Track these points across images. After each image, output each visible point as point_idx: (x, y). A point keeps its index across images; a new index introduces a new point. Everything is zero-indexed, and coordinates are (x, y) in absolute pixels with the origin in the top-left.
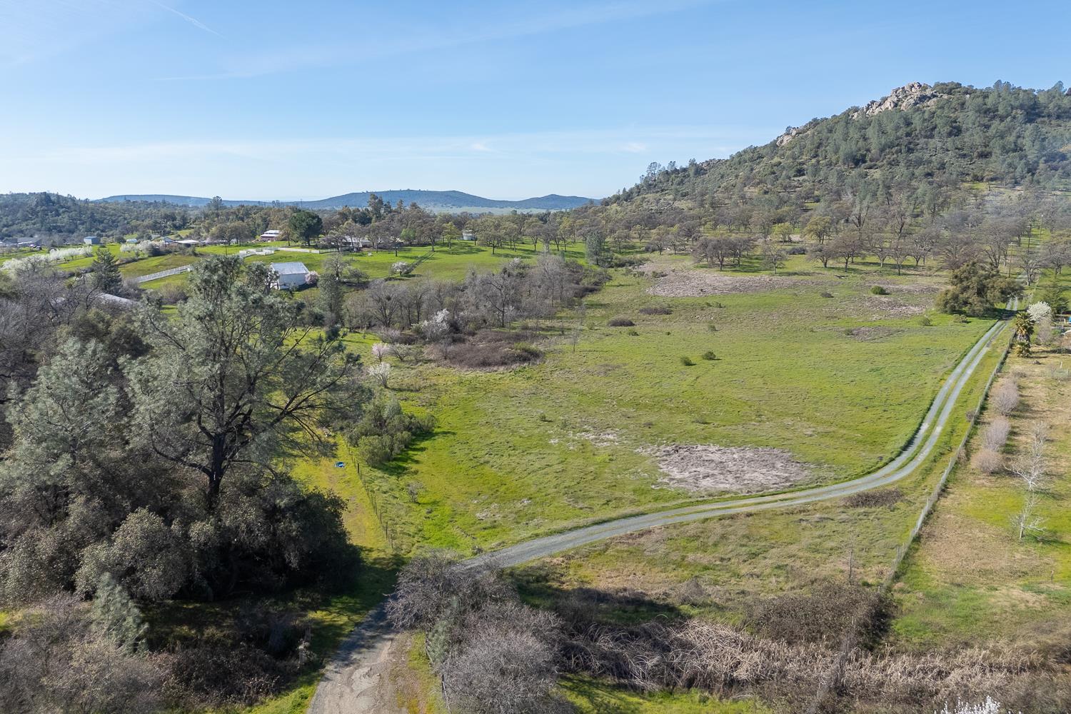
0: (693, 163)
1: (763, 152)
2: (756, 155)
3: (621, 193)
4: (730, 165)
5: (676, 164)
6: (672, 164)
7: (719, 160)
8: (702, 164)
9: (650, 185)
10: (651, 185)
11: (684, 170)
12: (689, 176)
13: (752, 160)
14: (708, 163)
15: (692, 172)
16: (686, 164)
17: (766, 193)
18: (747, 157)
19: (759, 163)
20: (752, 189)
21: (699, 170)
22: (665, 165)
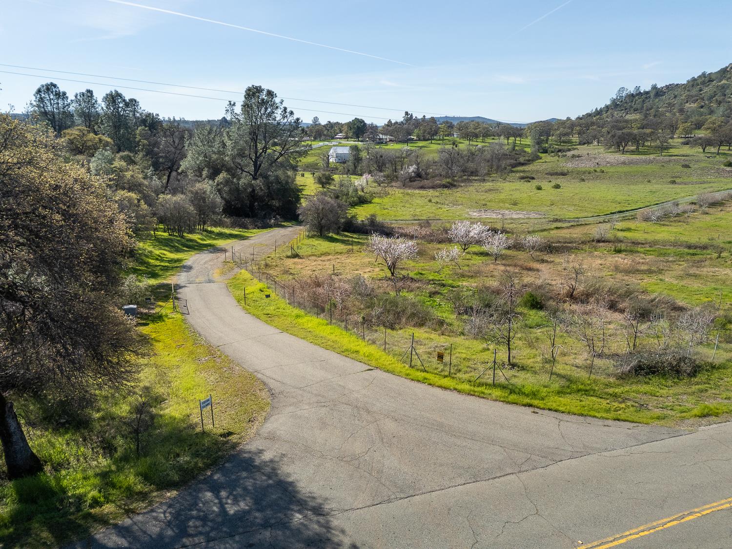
0: (654, 87)
1: (713, 77)
2: (707, 79)
3: (594, 110)
4: (685, 88)
5: (641, 88)
6: (638, 88)
7: (677, 84)
8: (662, 88)
9: (615, 105)
10: (618, 105)
11: (647, 93)
12: (650, 97)
13: (703, 83)
14: (668, 87)
15: (652, 95)
16: (648, 89)
17: (702, 107)
18: (699, 81)
19: (709, 85)
20: (692, 105)
21: (658, 92)
22: (631, 89)
